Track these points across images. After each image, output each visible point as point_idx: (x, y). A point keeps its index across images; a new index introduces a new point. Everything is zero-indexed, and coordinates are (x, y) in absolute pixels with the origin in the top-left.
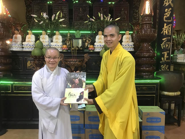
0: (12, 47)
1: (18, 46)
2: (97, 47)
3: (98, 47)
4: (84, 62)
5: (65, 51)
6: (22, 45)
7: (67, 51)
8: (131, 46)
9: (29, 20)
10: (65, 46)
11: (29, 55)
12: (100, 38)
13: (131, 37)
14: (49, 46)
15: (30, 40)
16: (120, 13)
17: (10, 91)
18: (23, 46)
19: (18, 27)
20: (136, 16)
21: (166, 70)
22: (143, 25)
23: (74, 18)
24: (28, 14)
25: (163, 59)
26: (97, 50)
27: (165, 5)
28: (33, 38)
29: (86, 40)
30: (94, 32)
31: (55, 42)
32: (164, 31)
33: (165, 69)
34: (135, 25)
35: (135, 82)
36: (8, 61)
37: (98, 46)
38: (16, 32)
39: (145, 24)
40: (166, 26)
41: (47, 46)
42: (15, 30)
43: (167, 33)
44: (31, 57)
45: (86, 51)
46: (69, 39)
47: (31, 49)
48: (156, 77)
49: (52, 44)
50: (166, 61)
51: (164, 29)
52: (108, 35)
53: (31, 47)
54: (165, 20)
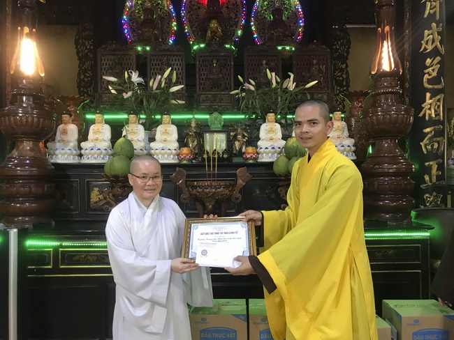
0: (55, 154)
1: (69, 152)
2: (265, 152)
3: (267, 150)
4: (237, 189)
5: (185, 162)
6: (80, 148)
7: (190, 163)
8: (348, 148)
9: (85, 90)
10: (185, 150)
11: (96, 172)
12: (271, 128)
13: (346, 127)
14: (145, 152)
15: (100, 136)
16: (309, 70)
17: (48, 264)
18: (83, 152)
19: (69, 106)
20: (341, 78)
21: (438, 206)
22: (378, 98)
23: (198, 83)
24: (82, 77)
25: (427, 178)
26: (265, 159)
27: (425, 49)
28: (106, 132)
29: (235, 136)
30: (254, 116)
31: (161, 142)
32: (425, 111)
33: (436, 203)
34: (355, 98)
35: (366, 237)
36: (46, 189)
37: (267, 148)
38: (66, 117)
39: (383, 93)
40: (431, 99)
41: (140, 151)
42: (64, 114)
43: (434, 116)
44: (104, 179)
45: (236, 160)
46: (195, 132)
47: (103, 159)
48: (415, 223)
49: (152, 144)
50: (437, 183)
51: (426, 105)
52: (305, 122)
53: (101, 153)
54: (426, 85)
